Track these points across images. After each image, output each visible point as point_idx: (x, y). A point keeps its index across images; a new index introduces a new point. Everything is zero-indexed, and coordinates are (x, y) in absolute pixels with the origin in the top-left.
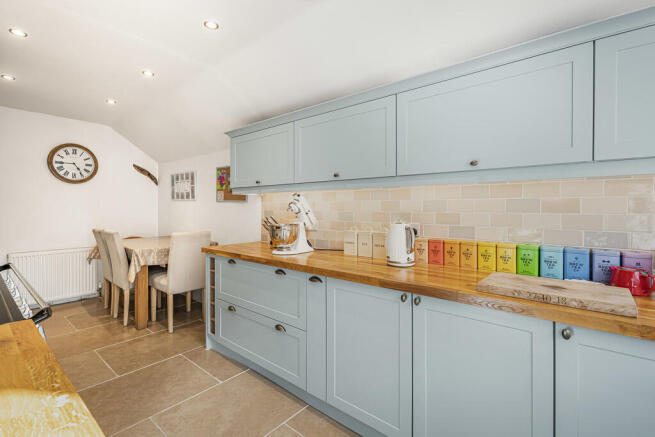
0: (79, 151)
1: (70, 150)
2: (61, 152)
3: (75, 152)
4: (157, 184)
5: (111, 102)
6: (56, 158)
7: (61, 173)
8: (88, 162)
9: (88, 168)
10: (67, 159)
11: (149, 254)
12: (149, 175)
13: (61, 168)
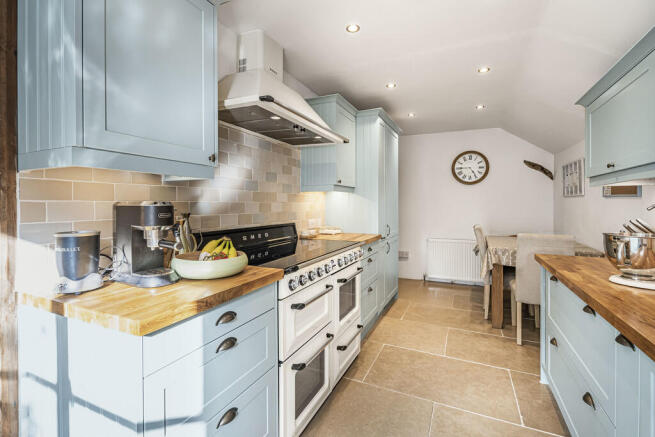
0: (474, 156)
1: (467, 156)
2: (461, 160)
3: (470, 158)
4: (552, 178)
5: (480, 107)
6: (457, 165)
7: (461, 177)
8: (481, 165)
9: (481, 170)
10: (465, 165)
11: (504, 253)
12: (543, 169)
13: (460, 173)
